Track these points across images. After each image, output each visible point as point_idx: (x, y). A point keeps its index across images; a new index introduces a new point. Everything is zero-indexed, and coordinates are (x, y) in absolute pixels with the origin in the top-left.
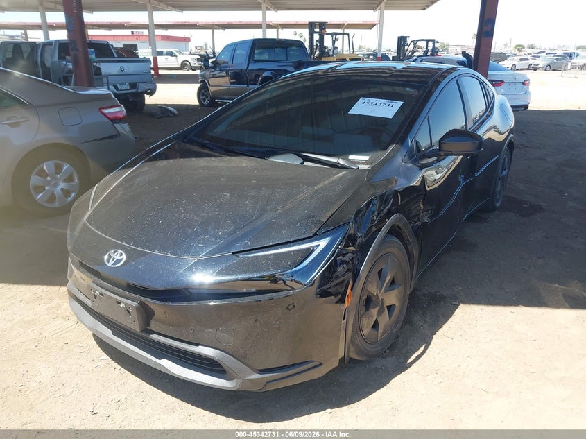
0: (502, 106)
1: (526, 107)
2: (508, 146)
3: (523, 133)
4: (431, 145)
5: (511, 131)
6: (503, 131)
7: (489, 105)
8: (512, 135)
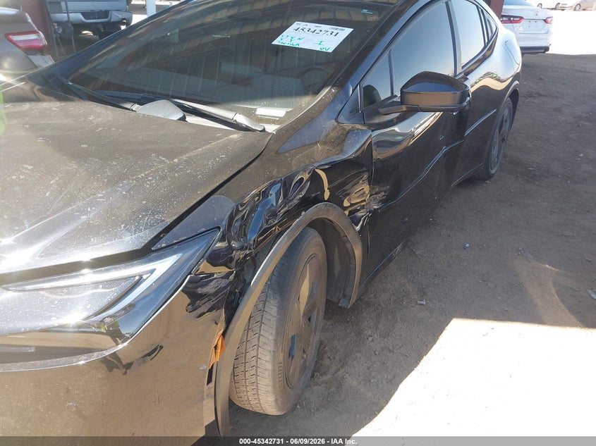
0: (507, 44)
1: (547, 49)
2: (510, 96)
3: (541, 79)
4: (393, 96)
5: (516, 77)
6: (503, 78)
7: (489, 41)
8: (517, 82)
